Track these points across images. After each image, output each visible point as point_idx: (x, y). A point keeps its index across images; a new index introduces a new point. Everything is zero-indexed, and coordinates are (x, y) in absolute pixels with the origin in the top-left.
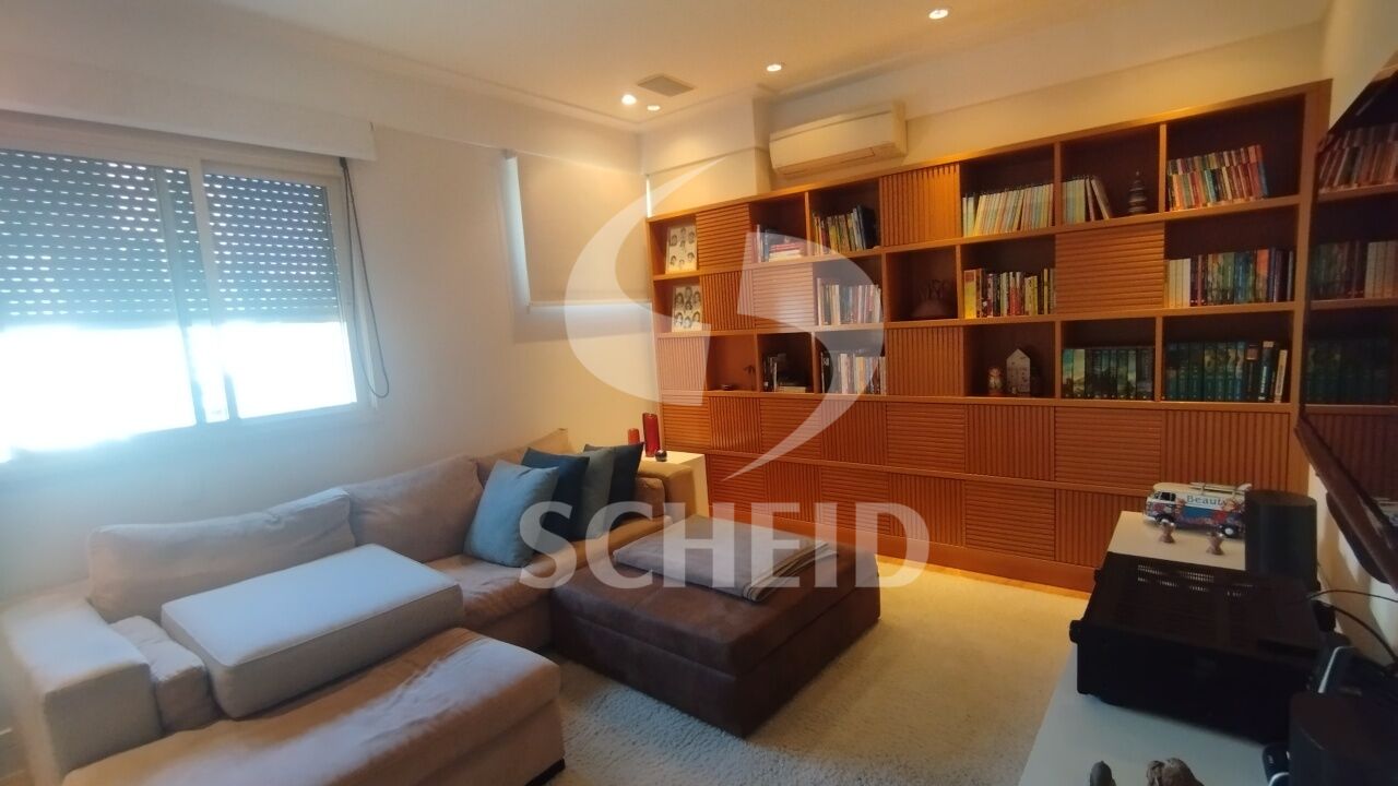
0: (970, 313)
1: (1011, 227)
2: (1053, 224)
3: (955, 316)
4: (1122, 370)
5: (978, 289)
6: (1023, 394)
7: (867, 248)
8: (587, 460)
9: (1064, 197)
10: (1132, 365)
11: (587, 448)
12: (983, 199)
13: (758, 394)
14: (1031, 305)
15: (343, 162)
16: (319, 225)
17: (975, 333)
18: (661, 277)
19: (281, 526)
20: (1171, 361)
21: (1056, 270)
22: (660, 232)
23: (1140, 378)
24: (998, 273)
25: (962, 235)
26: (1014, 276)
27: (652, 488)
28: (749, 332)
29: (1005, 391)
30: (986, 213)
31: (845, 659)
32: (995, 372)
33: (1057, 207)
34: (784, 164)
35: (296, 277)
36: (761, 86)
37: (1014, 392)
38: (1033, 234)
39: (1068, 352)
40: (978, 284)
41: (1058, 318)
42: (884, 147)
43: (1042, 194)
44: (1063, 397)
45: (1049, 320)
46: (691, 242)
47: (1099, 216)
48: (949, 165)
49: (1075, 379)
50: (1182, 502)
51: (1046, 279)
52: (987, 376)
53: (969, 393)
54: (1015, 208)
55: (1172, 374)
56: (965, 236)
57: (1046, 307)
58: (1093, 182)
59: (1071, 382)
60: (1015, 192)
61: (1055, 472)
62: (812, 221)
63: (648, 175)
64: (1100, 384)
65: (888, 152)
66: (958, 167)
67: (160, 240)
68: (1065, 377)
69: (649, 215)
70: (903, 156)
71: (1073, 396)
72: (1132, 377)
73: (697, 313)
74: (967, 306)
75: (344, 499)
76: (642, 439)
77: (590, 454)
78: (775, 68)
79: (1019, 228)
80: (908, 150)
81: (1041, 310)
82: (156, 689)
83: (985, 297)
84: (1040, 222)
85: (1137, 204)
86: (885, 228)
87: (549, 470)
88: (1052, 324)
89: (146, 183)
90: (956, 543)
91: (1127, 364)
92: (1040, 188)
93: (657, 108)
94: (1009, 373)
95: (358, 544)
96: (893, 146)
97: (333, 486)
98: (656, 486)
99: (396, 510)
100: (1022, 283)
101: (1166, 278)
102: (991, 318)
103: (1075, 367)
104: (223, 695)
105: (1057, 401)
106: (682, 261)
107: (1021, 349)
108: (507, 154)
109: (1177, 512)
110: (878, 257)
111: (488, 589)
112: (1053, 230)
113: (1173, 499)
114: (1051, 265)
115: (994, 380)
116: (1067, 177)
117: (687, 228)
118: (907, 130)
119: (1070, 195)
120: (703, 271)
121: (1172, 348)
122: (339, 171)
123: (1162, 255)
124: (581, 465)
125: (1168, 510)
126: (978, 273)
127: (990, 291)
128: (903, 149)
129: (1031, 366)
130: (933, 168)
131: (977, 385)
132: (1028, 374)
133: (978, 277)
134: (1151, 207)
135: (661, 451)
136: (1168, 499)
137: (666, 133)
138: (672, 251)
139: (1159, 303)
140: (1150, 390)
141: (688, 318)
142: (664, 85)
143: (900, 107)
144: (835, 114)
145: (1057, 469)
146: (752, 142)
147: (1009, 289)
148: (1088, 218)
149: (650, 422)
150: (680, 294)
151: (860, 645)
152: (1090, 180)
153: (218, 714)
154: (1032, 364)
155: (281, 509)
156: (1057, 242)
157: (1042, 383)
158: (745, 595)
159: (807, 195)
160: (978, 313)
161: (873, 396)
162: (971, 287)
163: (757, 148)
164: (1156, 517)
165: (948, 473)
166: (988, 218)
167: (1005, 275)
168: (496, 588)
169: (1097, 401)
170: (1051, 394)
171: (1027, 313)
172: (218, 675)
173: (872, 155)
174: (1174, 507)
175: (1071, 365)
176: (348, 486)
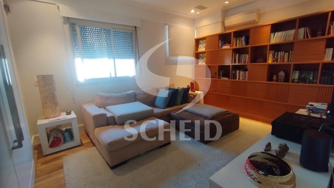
0: (270, 61)
1: (283, 40)
2: (294, 39)
3: (266, 62)
4: (308, 76)
5: (272, 56)
6: (282, 82)
7: (246, 45)
8: (178, 89)
9: (298, 33)
10: (312, 75)
11: (178, 88)
12: (276, 33)
13: (217, 79)
14: (286, 60)
15: (135, 27)
16: (131, 40)
17: (270, 66)
18: (197, 52)
19: (123, 96)
20: (322, 75)
21: (293, 51)
22: (198, 41)
23: (313, 78)
24: (278, 52)
25: (270, 42)
26: (282, 53)
27: (191, 97)
28: (216, 65)
29: (277, 80)
30: (276, 37)
31: (229, 134)
32: (275, 76)
33: (296, 35)
34: (228, 25)
35: (126, 50)
36: (224, 7)
37: (279, 81)
38: (289, 42)
39: (294, 72)
40: (273, 54)
41: (292, 63)
42: (252, 21)
43: (292, 32)
44: (292, 82)
45: (290, 63)
46: (204, 44)
47: (307, 37)
48: (268, 25)
49: (295, 78)
50: (315, 107)
51: (290, 53)
52: (273, 77)
53: (267, 81)
54: (284, 36)
55: (323, 78)
56: (271, 43)
57: (290, 60)
58: (307, 28)
59: (294, 79)
60: (285, 31)
61: (287, 100)
62: (233, 39)
63: (196, 28)
64: (302, 80)
65: (254, 22)
66: (270, 25)
67: (105, 43)
68: (293, 78)
69: (196, 38)
70: (258, 23)
71: (294, 82)
72: (311, 78)
73: (205, 60)
74: (269, 60)
75: (134, 93)
76: (190, 87)
77: (179, 89)
78: (227, 2)
79: (285, 41)
80: (259, 21)
81: (288, 61)
82: (107, 118)
83: (274, 58)
84: (291, 39)
85: (319, 34)
86: (251, 40)
87: (171, 91)
88: (291, 64)
89: (103, 32)
90: (261, 116)
91: (310, 75)
92: (292, 30)
93: (199, 13)
94: (279, 77)
95: (135, 101)
96: (255, 20)
97: (132, 90)
98: (192, 96)
99: (142, 96)
100: (284, 54)
101: (325, 53)
102: (275, 63)
103: (296, 75)
104: (117, 120)
105: (290, 83)
106: (202, 48)
107: (283, 71)
108: (166, 24)
109: (314, 109)
110: (248, 48)
111: (158, 112)
112: (294, 41)
113: (313, 106)
114: (292, 50)
115: (275, 78)
116: (300, 27)
117: (204, 41)
118: (259, 16)
119: (300, 32)
120: (207, 50)
121: (324, 71)
122: (134, 29)
123: (324, 47)
124: (177, 90)
125: (311, 108)
126: (273, 52)
127: (276, 56)
128: (257, 21)
129: (285, 75)
130: (264, 26)
131: (270, 79)
132: (284, 77)
133: (273, 53)
134: (323, 34)
135: (194, 90)
136: (312, 106)
137: (201, 18)
138: (200, 46)
139: (322, 59)
140: (316, 82)
141: (202, 61)
142: (201, 8)
143: (258, 10)
144: (242, 13)
145: (288, 100)
146: (221, 20)
147: (280, 56)
148: (304, 38)
149: (192, 84)
150: (201, 56)
151: (233, 133)
152: (306, 28)
153: (116, 124)
154: (285, 74)
155: (123, 93)
156: (294, 44)
157: (287, 79)
158: (208, 117)
159: (232, 33)
160: (272, 61)
161: (244, 81)
162: (271, 55)
163: (221, 22)
164: (308, 110)
165: (261, 100)
166: (277, 38)
167: (280, 52)
168: (160, 112)
169: (301, 84)
170: (289, 82)
171: (285, 62)
172: (116, 117)
173: (249, 23)
174: (313, 108)
175: (294, 75)
176: (134, 91)
